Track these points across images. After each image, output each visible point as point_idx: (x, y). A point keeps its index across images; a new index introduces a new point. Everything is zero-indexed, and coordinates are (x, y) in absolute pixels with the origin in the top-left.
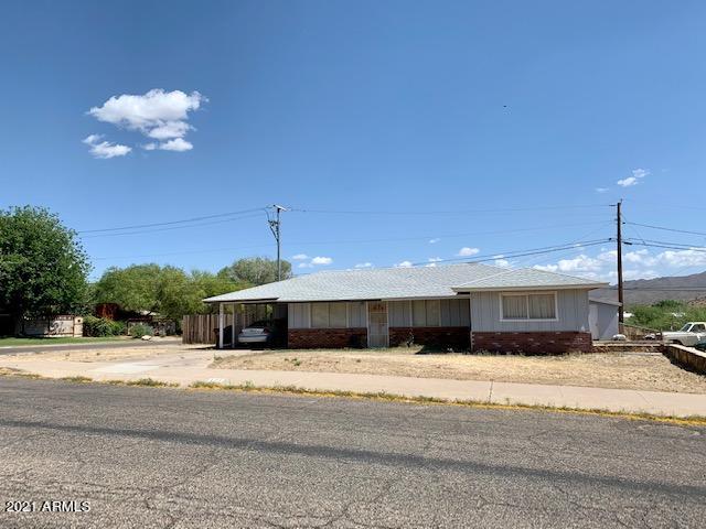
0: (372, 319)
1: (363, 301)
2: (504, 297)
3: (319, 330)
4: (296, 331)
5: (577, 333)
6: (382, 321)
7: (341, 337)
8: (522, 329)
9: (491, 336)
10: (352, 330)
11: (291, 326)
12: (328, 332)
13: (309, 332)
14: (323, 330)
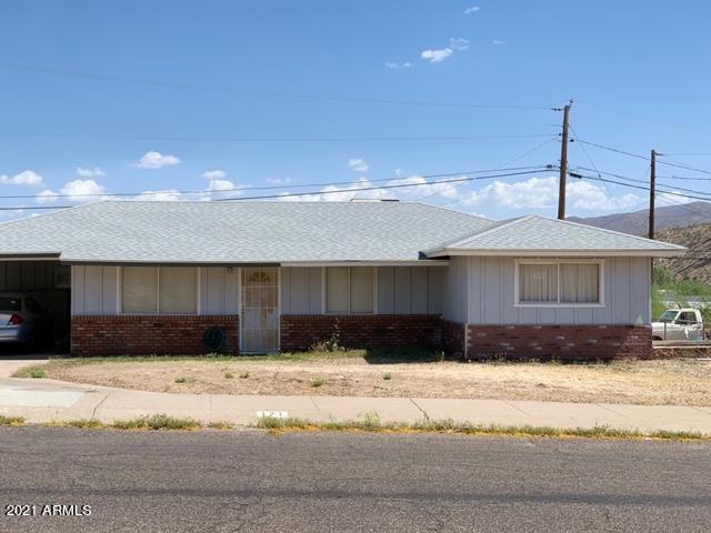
0: (248, 298)
1: (230, 266)
2: (521, 266)
3: (140, 319)
4: (90, 321)
5: (632, 327)
6: (269, 303)
7: (186, 333)
8: (549, 320)
9: (499, 332)
10: (209, 319)
11: (77, 309)
12: (161, 323)
13: (117, 322)
14: (150, 319)
